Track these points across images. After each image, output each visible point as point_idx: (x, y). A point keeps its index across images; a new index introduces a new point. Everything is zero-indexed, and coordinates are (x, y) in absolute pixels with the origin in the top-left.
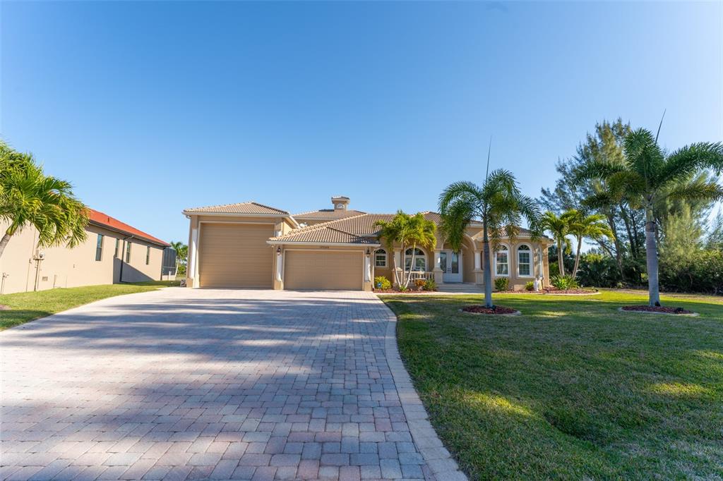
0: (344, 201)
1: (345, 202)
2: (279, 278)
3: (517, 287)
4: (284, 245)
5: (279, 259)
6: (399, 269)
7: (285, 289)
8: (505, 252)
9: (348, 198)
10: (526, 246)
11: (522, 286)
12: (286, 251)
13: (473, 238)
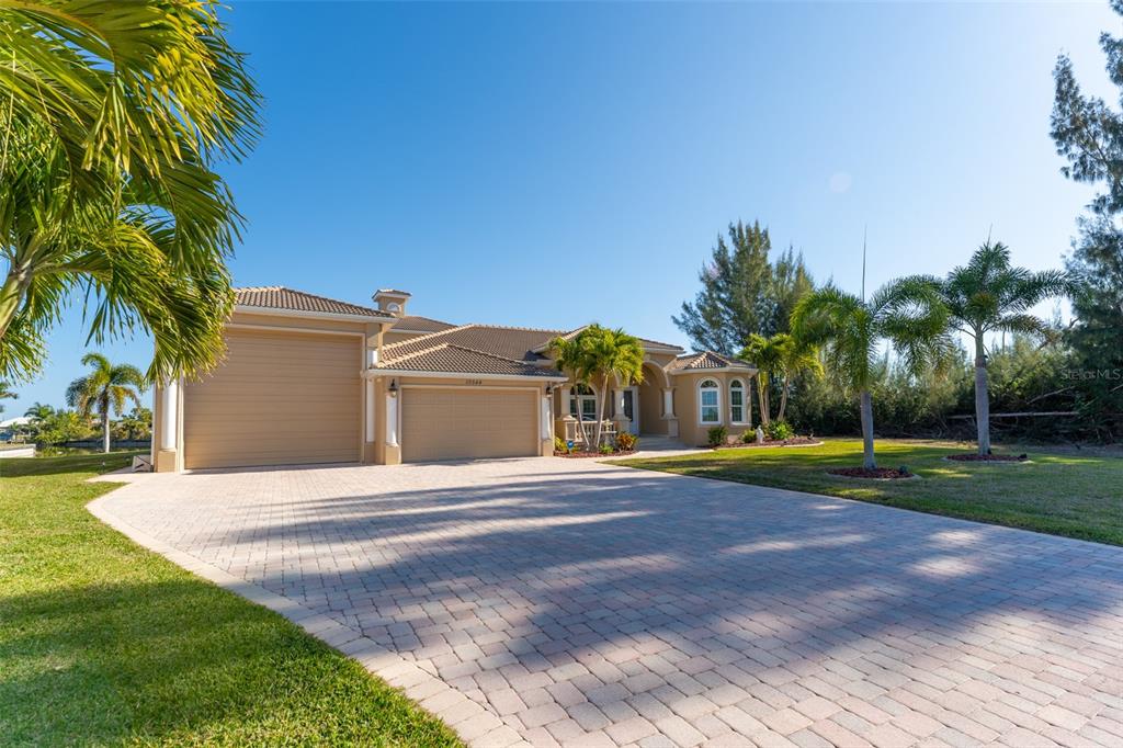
0: (399, 297)
1: (401, 301)
2: (393, 439)
3: (731, 439)
4: (400, 377)
5: (391, 403)
6: (570, 418)
7: (403, 462)
8: (715, 389)
9: (408, 294)
10: (738, 382)
11: (736, 437)
12: (403, 389)
13: (665, 369)
